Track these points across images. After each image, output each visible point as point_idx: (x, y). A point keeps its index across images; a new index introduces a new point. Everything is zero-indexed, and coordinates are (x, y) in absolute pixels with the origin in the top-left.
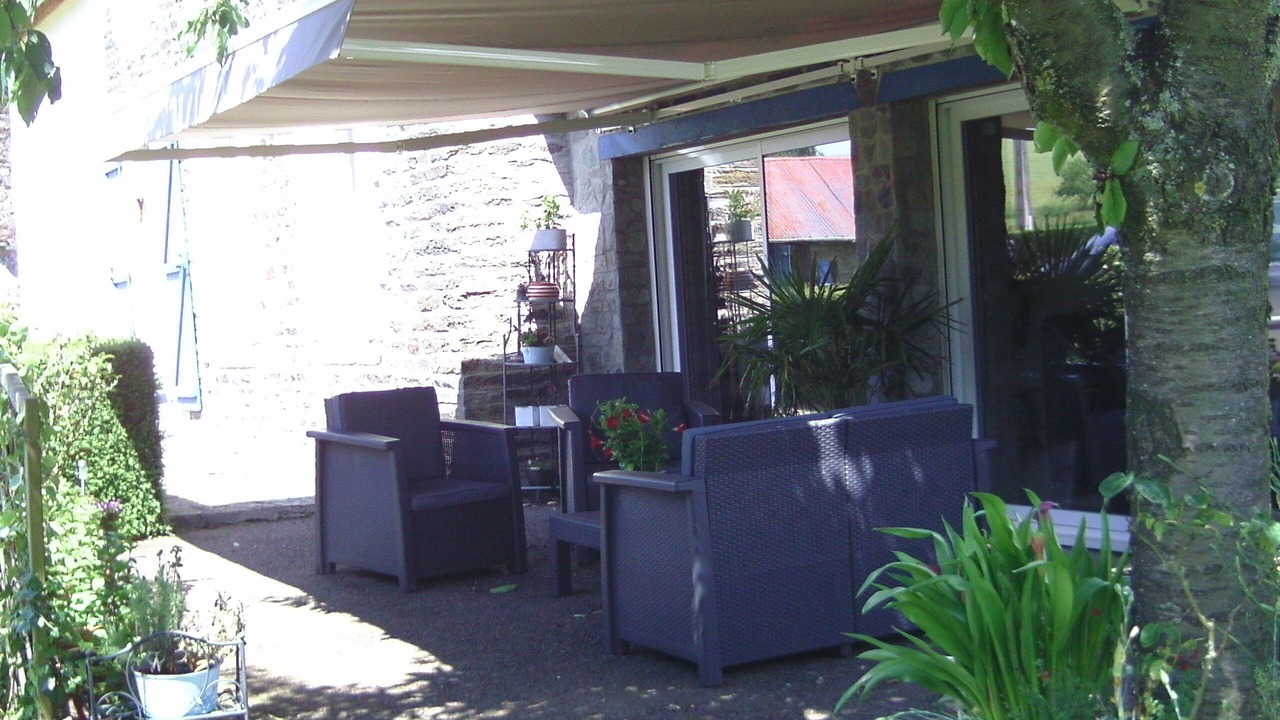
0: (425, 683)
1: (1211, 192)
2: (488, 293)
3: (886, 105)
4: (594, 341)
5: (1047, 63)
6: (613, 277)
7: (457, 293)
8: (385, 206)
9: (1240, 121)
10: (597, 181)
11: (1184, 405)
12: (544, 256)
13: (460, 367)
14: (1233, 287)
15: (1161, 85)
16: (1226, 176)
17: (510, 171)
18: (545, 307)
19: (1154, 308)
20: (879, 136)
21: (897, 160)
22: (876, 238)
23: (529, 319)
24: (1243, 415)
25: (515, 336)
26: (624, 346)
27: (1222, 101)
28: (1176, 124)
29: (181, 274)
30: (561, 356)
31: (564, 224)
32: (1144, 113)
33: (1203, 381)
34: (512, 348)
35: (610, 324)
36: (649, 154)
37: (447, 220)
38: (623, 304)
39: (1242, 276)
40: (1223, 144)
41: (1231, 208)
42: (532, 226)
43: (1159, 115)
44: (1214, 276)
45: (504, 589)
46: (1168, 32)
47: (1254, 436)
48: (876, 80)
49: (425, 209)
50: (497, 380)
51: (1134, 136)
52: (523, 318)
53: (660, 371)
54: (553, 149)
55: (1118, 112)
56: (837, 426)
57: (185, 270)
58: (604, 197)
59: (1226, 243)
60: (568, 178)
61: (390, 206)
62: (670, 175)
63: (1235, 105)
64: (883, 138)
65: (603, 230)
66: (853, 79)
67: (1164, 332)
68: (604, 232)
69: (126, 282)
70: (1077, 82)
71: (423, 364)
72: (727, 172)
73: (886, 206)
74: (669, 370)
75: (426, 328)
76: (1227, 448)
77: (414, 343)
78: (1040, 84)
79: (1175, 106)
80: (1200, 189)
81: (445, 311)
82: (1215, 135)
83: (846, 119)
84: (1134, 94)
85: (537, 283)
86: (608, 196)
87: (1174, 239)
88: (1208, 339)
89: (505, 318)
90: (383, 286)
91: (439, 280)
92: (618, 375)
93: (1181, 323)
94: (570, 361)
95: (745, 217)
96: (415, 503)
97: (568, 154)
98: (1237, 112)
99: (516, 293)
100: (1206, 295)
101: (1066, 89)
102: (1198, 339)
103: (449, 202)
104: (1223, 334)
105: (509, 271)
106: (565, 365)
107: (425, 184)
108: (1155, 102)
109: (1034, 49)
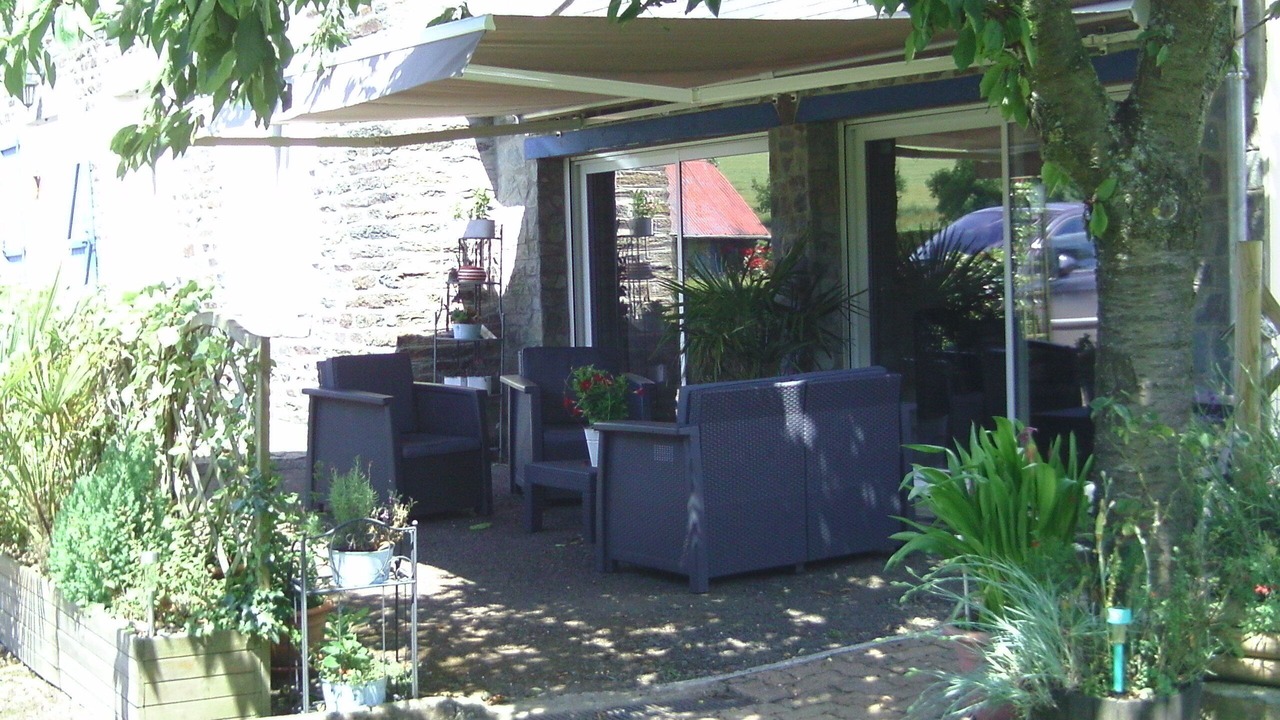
0: (459, 592)
1: (1163, 214)
2: (422, 275)
3: (804, 125)
4: (514, 321)
5: (1058, 123)
6: (535, 265)
7: (395, 274)
8: (320, 193)
9: (1182, 168)
10: (522, 179)
11: (1138, 357)
12: (471, 243)
13: (396, 340)
14: (1174, 279)
15: (1133, 142)
16: (1173, 204)
17: (445, 166)
18: (472, 288)
19: (1120, 291)
20: (797, 150)
21: (812, 171)
22: (790, 237)
23: (456, 299)
24: (1177, 365)
25: (444, 313)
26: (544, 325)
27: (1171, 154)
28: (1143, 168)
29: (87, 250)
30: (488, 335)
31: (492, 215)
32: (1121, 160)
33: (1150, 341)
34: (442, 325)
35: (530, 307)
36: (570, 156)
37: (384, 208)
38: (544, 288)
39: (1179, 271)
40: (1171, 183)
41: (1176, 226)
42: (465, 216)
43: (1131, 162)
44: (1162, 271)
45: (480, 526)
46: (1137, 106)
47: (1184, 379)
48: (794, 104)
49: (364, 197)
50: (428, 353)
51: (1113, 175)
52: (451, 299)
53: (573, 346)
54: (481, 148)
55: (1103, 160)
56: (798, 386)
57: (91, 246)
58: (528, 193)
59: (1170, 250)
60: (493, 173)
61: (325, 194)
62: (588, 175)
63: (1179, 157)
64: (800, 152)
65: (526, 222)
66: (775, 101)
67: (1127, 307)
68: (527, 225)
69: (20, 256)
70: (1077, 137)
71: (356, 337)
72: (630, 174)
73: (801, 210)
74: (581, 346)
75: (360, 305)
76: (1167, 387)
77: (347, 318)
78: (1052, 138)
79: (1142, 157)
80: (1156, 212)
81: (383, 290)
82: (1167, 176)
83: (766, 133)
84: (1114, 147)
85: (466, 267)
86: (532, 192)
87: (1139, 245)
88: (1157, 313)
89: (436, 298)
90: (315, 266)
91: (376, 261)
92: (538, 348)
93: (1139, 302)
94: (494, 337)
95: (646, 214)
96: (405, 451)
97: (494, 153)
98: (1181, 162)
99: (447, 276)
100: (1156, 283)
101: (1070, 142)
102: (1150, 313)
103: (390, 192)
104: (1166, 311)
105: (442, 255)
106: (491, 340)
107: (365, 175)
108: (1128, 153)
109: (1049, 113)
